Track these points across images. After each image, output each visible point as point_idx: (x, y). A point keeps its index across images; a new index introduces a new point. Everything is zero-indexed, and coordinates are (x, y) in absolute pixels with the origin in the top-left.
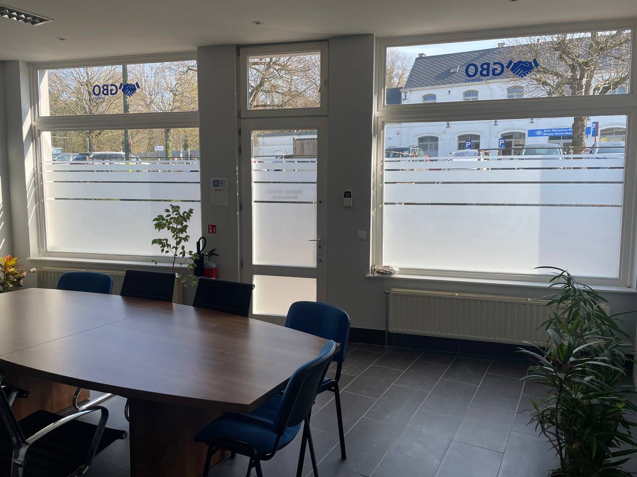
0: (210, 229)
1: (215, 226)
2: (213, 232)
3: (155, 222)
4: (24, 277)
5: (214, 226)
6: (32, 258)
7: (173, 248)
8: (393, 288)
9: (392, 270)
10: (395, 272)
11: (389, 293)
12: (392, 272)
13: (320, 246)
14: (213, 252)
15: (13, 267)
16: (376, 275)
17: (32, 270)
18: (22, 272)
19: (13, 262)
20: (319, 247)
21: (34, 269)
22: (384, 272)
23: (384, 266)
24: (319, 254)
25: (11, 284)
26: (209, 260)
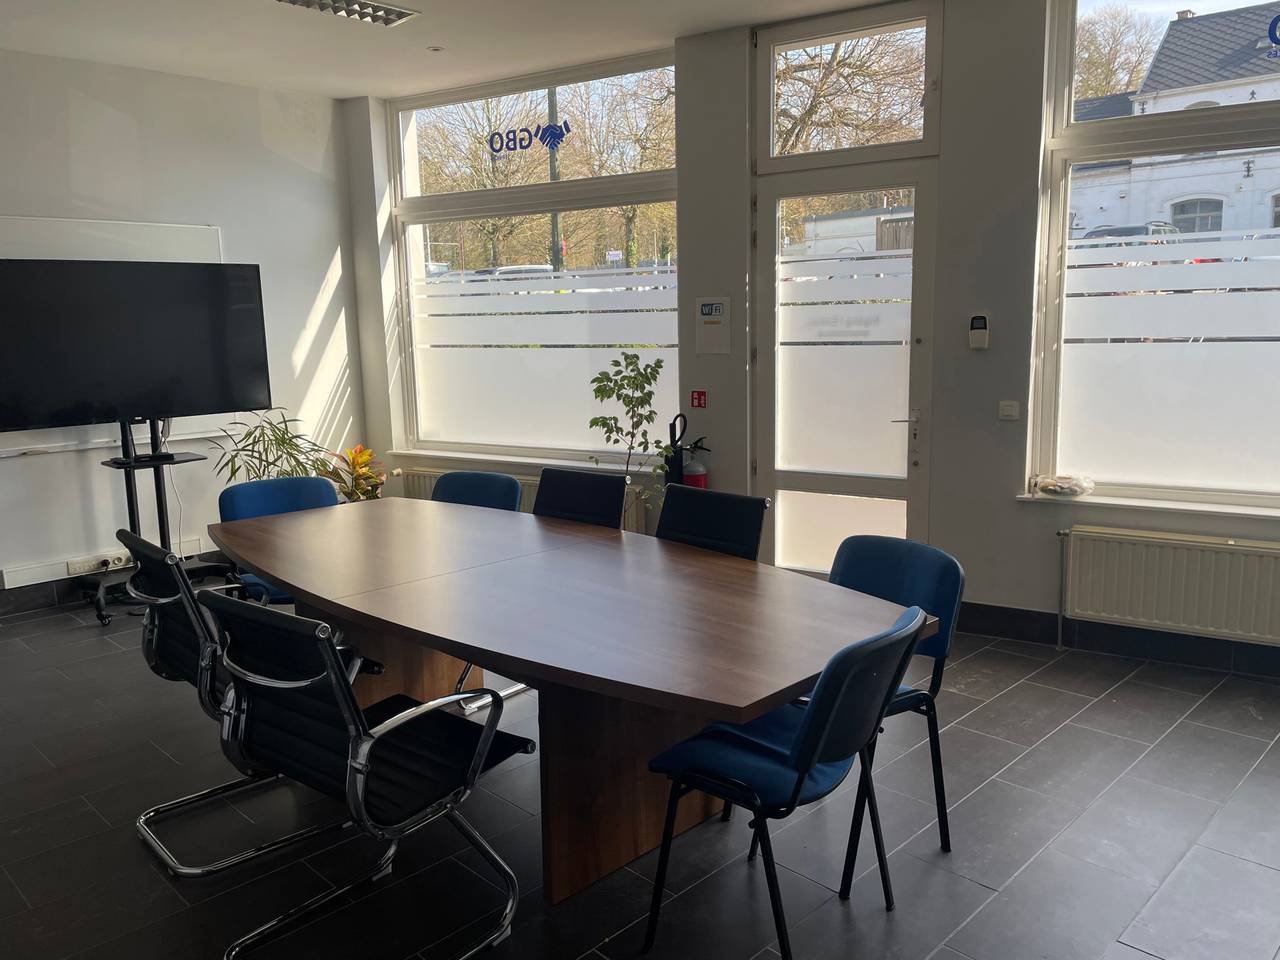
0: (694, 399)
1: (703, 394)
2: (700, 405)
3: (595, 385)
4: (382, 483)
5: (701, 394)
6: (394, 451)
7: (627, 435)
8: (1078, 524)
9: (1076, 485)
10: (1083, 490)
11: (1066, 535)
12: (1078, 490)
13: (915, 434)
14: (699, 444)
15: (365, 466)
16: (1040, 495)
17: (395, 472)
18: (380, 474)
19: (365, 458)
20: (913, 435)
21: (399, 470)
22: (1058, 489)
23: (1060, 478)
24: (912, 451)
25: (363, 494)
26: (692, 458)
